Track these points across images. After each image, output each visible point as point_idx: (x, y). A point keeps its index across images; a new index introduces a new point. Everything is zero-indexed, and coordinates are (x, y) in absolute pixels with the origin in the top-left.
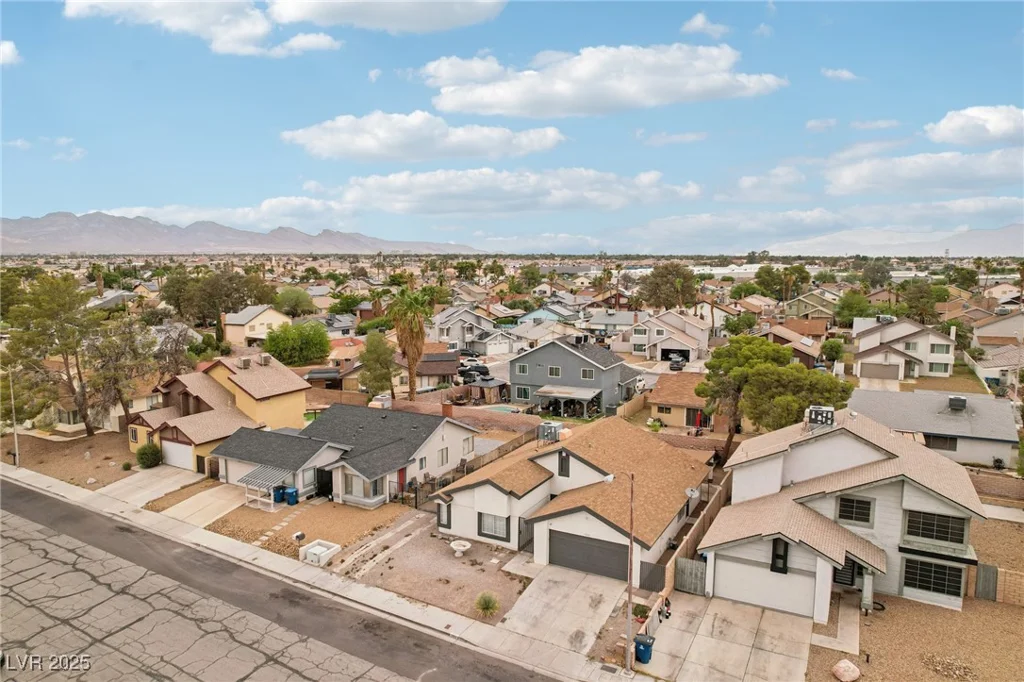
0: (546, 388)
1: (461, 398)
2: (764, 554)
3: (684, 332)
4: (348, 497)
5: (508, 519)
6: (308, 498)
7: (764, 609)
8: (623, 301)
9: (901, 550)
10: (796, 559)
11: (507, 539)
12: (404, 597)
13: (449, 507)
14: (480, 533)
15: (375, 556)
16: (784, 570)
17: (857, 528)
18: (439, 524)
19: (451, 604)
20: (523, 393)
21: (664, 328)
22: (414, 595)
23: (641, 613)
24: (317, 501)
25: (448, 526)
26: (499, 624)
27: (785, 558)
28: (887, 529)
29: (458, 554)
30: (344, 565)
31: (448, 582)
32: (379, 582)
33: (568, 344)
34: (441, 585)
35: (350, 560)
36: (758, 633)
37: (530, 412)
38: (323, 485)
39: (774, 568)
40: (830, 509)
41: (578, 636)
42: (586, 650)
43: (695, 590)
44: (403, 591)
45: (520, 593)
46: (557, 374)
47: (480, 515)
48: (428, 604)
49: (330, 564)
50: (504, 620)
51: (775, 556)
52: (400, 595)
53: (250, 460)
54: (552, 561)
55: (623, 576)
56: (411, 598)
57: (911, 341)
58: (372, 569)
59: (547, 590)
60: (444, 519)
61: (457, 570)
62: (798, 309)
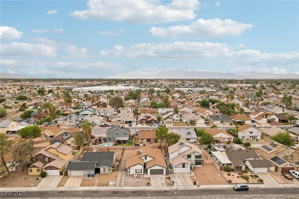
0: (116, 138)
1: (96, 143)
2: (182, 166)
3: (129, 116)
4: (105, 172)
5: (141, 169)
6: (95, 175)
7: (182, 173)
8: (101, 104)
9: (195, 161)
10: (186, 165)
11: (141, 173)
13: (129, 170)
14: (136, 173)
15: (121, 181)
16: (184, 167)
17: (190, 159)
18: (127, 173)
19: (142, 185)
20: (110, 139)
21: (125, 116)
23: (169, 178)
24: (97, 174)
25: (129, 173)
27: (184, 166)
28: (193, 158)
29: (135, 177)
30: (118, 185)
32: (127, 185)
33: (120, 128)
34: (138, 183)
35: (118, 183)
36: (183, 177)
37: (115, 145)
38: (97, 171)
39: (183, 167)
40: (186, 157)
41: (163, 184)
42: (165, 185)
43: (172, 173)
45: (150, 180)
46: (118, 135)
47: (136, 170)
48: (138, 186)
49: (115, 185)
50: (151, 185)
51: (183, 166)
52: (132, 186)
53: (80, 170)
54: (151, 174)
55: (163, 174)
56: (135, 186)
57: (173, 116)
58: (123, 184)
59: (154, 179)
60: (128, 172)
61: (138, 180)
62: (143, 104)
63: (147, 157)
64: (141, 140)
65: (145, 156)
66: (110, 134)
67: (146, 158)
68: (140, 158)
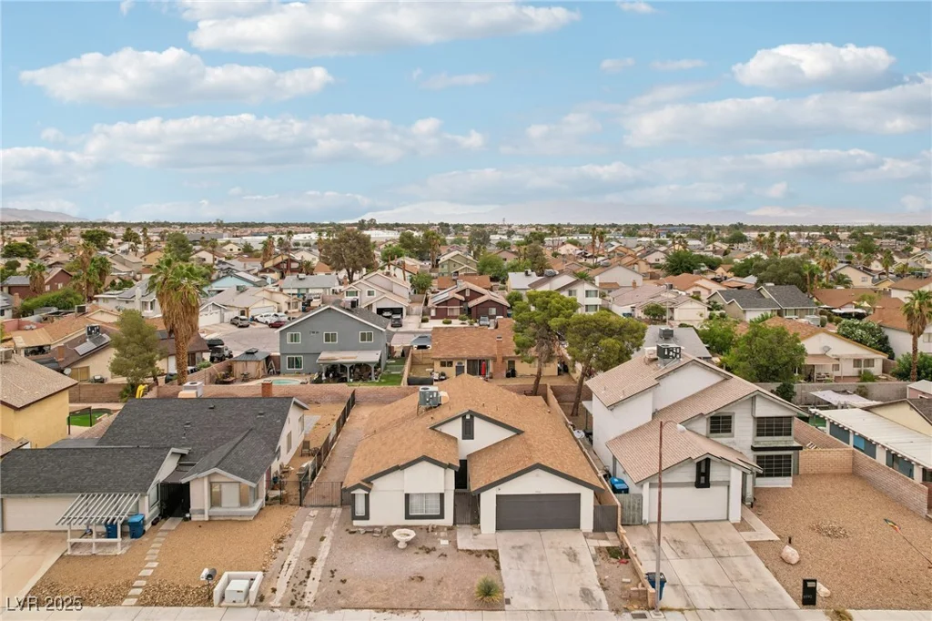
0: (324, 355)
1: (224, 377)
2: (689, 474)
3: (392, 292)
4: (217, 510)
5: (442, 496)
6: (153, 524)
7: (691, 523)
8: (294, 265)
9: (754, 449)
10: (716, 473)
11: (441, 516)
12: (385, 610)
13: (367, 497)
14: (408, 517)
15: (309, 572)
16: (707, 485)
17: (723, 439)
18: (355, 517)
19: (444, 602)
20: (295, 363)
21: (374, 289)
22: (395, 604)
23: (620, 554)
24: (170, 524)
25: (366, 517)
26: (507, 607)
27: (707, 474)
28: (744, 433)
29: (402, 545)
30: (279, 595)
31: (422, 578)
32: (342, 602)
34: (416, 584)
35: (281, 585)
37: (318, 381)
38: (175, 501)
39: (698, 485)
40: (703, 426)
41: (586, 594)
42: (605, 605)
43: (634, 521)
44: (380, 604)
45: (498, 568)
46: (334, 340)
47: (407, 496)
48: (418, 610)
49: (261, 598)
50: (508, 602)
51: (699, 474)
52: (377, 609)
53: (58, 491)
54: (499, 528)
55: (575, 525)
56: (393, 609)
57: (573, 288)
58: (319, 589)
59: (520, 557)
60: (360, 510)
61: (419, 563)
62: (449, 268)
63: (477, 421)
64: (443, 364)
65: (464, 416)
66: (294, 338)
67: (468, 433)
68: (433, 428)
